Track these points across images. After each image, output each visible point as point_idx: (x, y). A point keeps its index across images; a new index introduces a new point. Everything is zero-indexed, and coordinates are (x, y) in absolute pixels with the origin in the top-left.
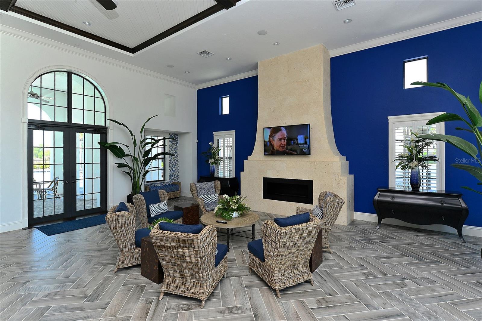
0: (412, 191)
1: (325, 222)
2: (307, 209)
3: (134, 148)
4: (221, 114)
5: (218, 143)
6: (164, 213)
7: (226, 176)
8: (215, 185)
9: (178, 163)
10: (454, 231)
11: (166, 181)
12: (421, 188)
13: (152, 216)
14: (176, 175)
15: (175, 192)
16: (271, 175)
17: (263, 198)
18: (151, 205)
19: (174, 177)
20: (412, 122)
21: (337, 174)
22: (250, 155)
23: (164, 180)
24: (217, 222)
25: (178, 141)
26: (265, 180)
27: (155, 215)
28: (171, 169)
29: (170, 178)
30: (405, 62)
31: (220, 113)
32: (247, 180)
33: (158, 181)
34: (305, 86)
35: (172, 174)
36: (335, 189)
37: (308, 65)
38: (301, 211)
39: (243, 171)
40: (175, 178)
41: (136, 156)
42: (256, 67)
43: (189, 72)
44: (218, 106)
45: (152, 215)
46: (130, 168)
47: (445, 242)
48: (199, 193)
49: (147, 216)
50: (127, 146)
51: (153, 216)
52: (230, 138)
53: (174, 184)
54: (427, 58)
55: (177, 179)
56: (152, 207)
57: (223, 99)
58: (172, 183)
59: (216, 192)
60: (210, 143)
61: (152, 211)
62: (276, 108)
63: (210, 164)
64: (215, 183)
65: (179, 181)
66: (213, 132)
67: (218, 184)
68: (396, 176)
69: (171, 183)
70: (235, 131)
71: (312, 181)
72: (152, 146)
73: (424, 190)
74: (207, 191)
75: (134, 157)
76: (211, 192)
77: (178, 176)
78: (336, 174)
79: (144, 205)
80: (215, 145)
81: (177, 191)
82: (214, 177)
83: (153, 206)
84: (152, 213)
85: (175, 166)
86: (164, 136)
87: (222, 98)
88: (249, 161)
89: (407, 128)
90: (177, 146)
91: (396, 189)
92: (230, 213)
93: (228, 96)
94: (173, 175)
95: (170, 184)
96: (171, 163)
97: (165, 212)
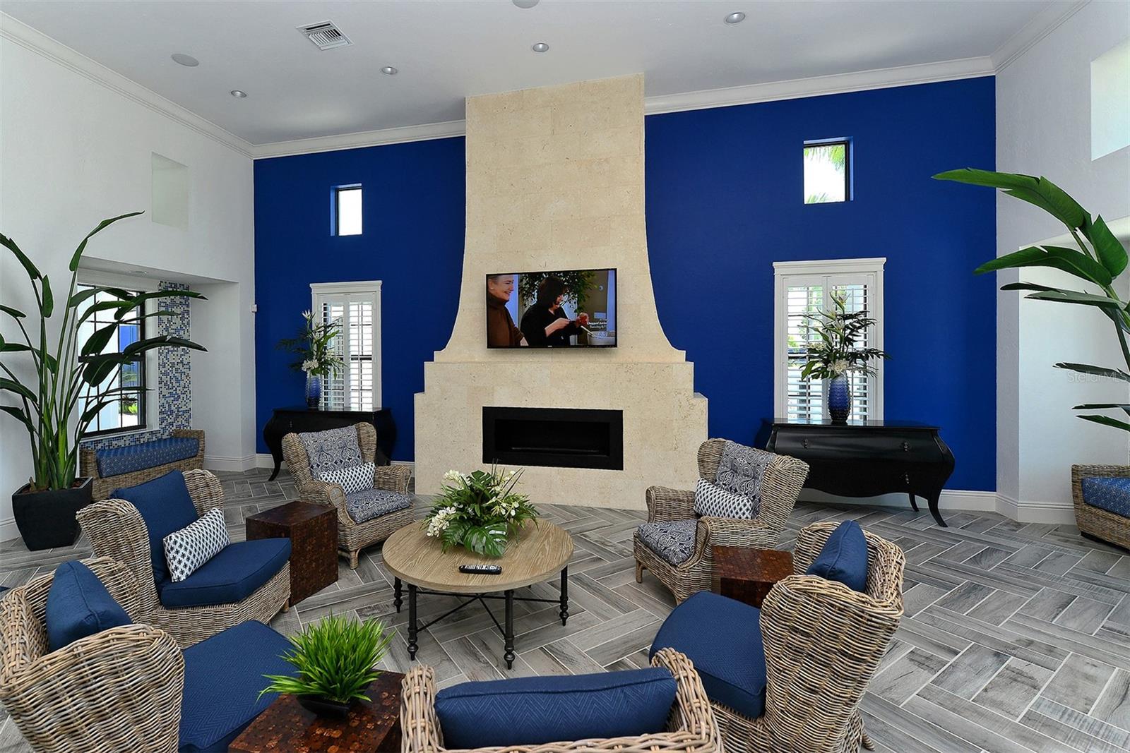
0: (833, 423)
1: (768, 528)
2: (676, 491)
3: (43, 321)
4: (334, 235)
5: (325, 315)
6: (218, 554)
7: (352, 405)
8: (359, 435)
9: (190, 373)
10: (922, 502)
11: (148, 430)
12: (850, 417)
13: (179, 578)
14: (184, 408)
15: (186, 461)
16: (506, 399)
17: (484, 462)
18: (173, 535)
19: (177, 416)
20: (821, 276)
21: (683, 394)
22: (442, 346)
23: (143, 424)
24: (463, 570)
25: (188, 306)
26: (489, 413)
27: (189, 573)
28: (165, 392)
29: (162, 420)
30: (805, 147)
31: (333, 233)
32: (435, 417)
33: (122, 429)
34: (598, 173)
35: (170, 406)
36: (679, 429)
37: (606, 120)
38: (666, 499)
39: (422, 390)
40: (179, 419)
41: (52, 351)
42: (458, 111)
43: (244, 95)
44: (327, 212)
45: (176, 575)
46: (26, 393)
47: (913, 529)
48: (315, 466)
49: (155, 582)
50: (15, 314)
51: (183, 578)
52: (361, 302)
53: (176, 437)
54: (847, 144)
55: (187, 420)
56: (175, 542)
57: (342, 194)
58: (170, 433)
59: (363, 456)
60: (306, 315)
61: (179, 557)
62: (518, 224)
63: (306, 373)
64: (358, 430)
65: (194, 426)
66: (311, 285)
67: (368, 432)
68: (789, 394)
69: (166, 434)
70: (380, 282)
71: (621, 412)
72: (118, 316)
73: (856, 420)
74: (337, 455)
75: (42, 352)
76: (349, 459)
77: (188, 411)
78: (680, 393)
79: (141, 541)
80: (318, 320)
81: (193, 457)
82: (318, 409)
83: (179, 541)
84: (176, 568)
85: (178, 381)
86: (142, 290)
87: (337, 191)
88: (437, 363)
89: (834, 288)
90: (185, 322)
91: (789, 422)
92: (492, 532)
93: (360, 185)
94: (173, 408)
95: (164, 437)
96: (166, 374)
97: (222, 551)
